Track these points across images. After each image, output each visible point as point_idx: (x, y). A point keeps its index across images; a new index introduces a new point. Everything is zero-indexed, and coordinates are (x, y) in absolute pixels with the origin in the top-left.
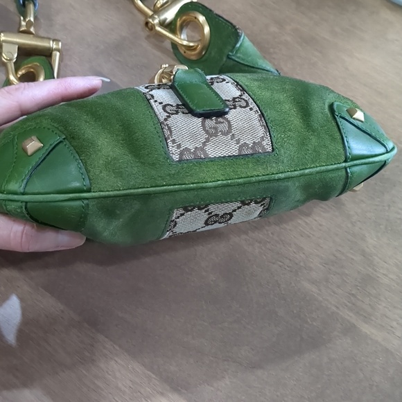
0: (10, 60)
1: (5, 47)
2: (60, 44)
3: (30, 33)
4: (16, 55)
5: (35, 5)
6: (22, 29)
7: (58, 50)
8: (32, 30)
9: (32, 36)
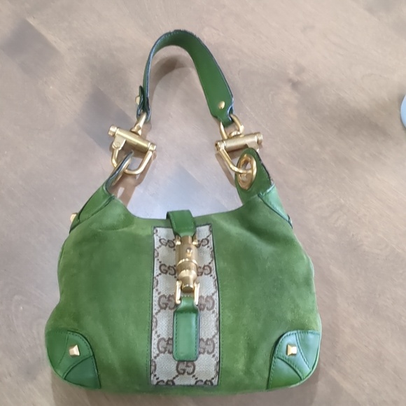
0: (118, 148)
1: (117, 139)
2: (155, 147)
3: (138, 134)
4: (122, 146)
5: (147, 115)
6: (134, 130)
7: (153, 151)
8: (140, 132)
9: (137, 136)
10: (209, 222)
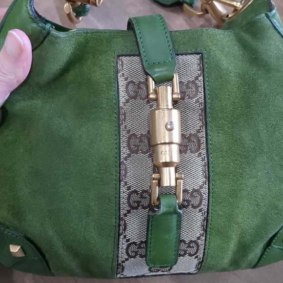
10: (199, 51)
